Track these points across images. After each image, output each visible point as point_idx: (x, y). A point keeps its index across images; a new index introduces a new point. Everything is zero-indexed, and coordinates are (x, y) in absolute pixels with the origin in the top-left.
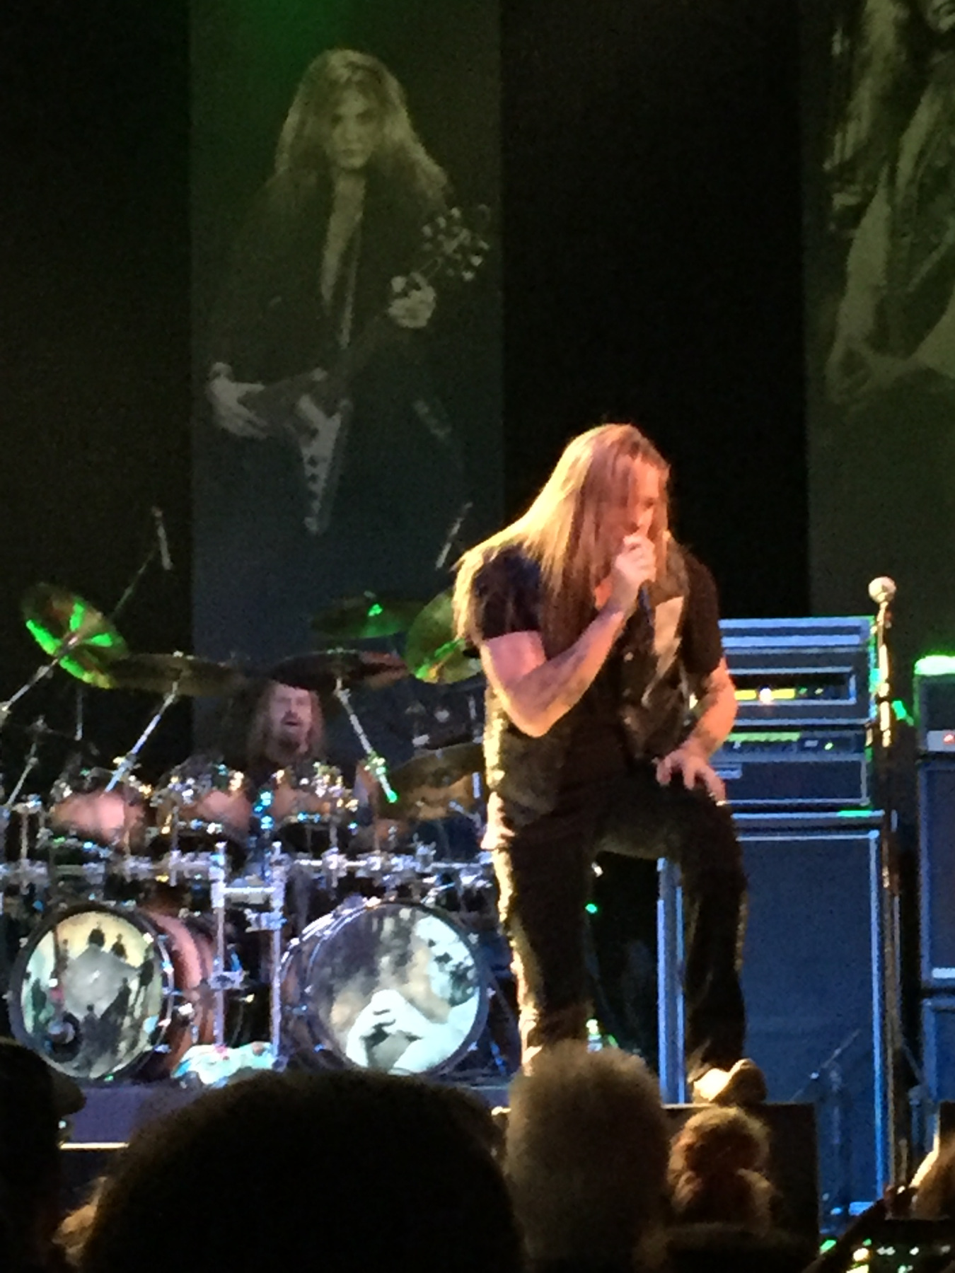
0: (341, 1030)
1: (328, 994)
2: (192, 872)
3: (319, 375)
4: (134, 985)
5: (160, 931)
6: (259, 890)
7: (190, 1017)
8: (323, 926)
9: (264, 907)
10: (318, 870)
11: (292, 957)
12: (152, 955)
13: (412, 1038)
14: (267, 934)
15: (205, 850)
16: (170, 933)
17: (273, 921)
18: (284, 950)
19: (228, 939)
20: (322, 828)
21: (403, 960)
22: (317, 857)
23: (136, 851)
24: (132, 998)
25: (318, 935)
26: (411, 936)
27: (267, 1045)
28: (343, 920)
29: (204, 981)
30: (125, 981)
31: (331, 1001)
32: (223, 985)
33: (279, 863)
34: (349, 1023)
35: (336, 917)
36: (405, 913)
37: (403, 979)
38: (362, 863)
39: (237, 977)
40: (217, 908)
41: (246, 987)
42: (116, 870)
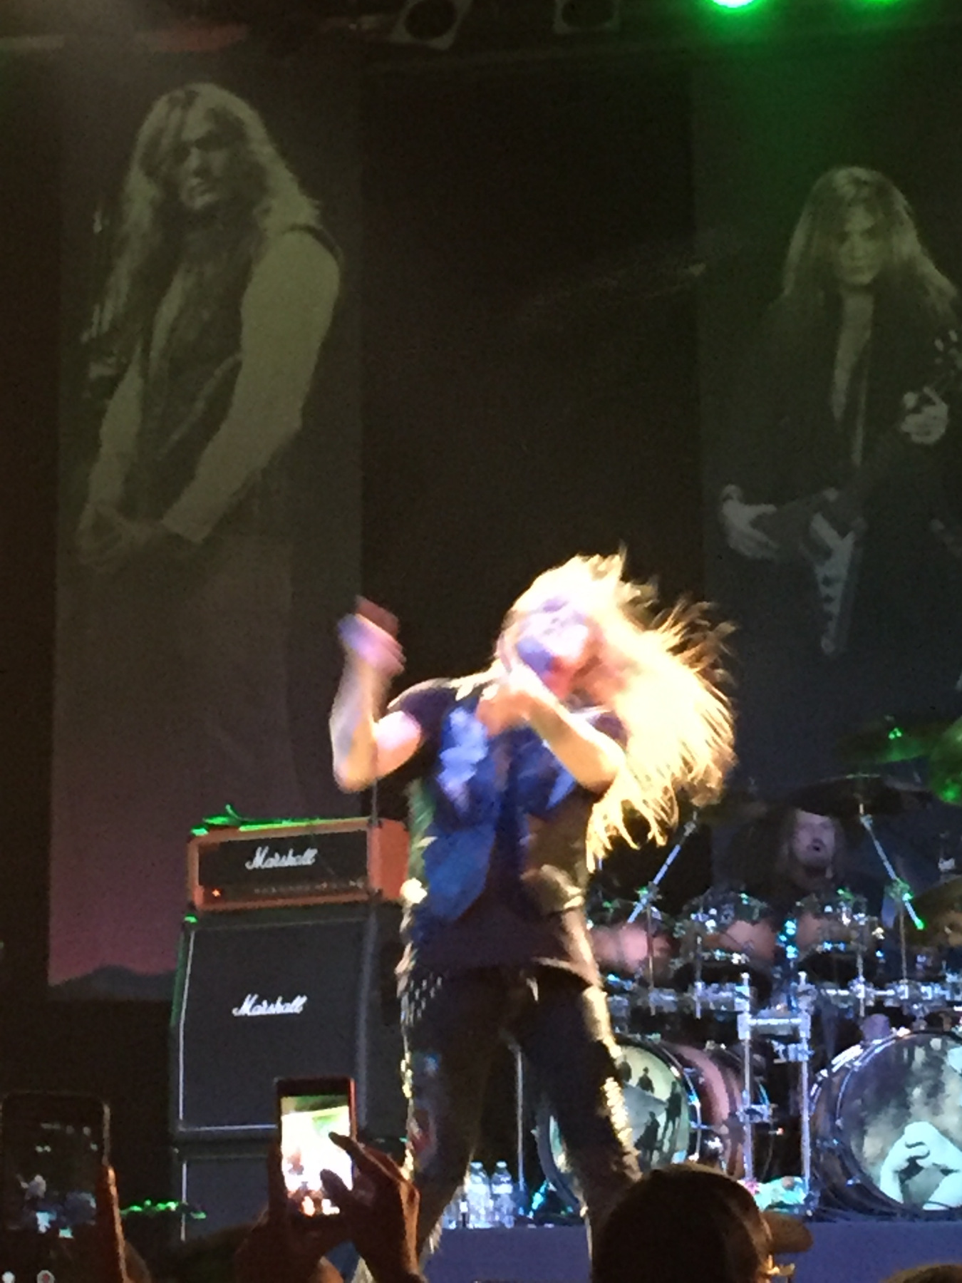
0: (873, 1164)
1: (861, 1128)
2: (716, 1003)
3: (831, 495)
4: (662, 1119)
5: (685, 1063)
6: (785, 1021)
7: (720, 1152)
8: (851, 1055)
9: (793, 1038)
10: (844, 999)
11: (820, 1089)
12: (679, 1088)
13: (946, 1172)
14: (797, 1066)
15: (730, 980)
16: (697, 1067)
17: (801, 1053)
18: (812, 1081)
19: (756, 1071)
20: (849, 957)
21: (935, 1090)
22: (844, 987)
23: (661, 984)
24: (660, 1131)
25: (847, 1066)
26: (943, 1067)
27: (798, 1179)
28: (873, 1051)
29: (732, 1115)
30: (653, 1115)
31: (863, 1133)
32: (751, 1119)
33: (806, 993)
34: (882, 1155)
35: (864, 1047)
36: (936, 1043)
37: (936, 1111)
38: (890, 992)
39: (765, 1109)
40: (743, 1041)
41: (776, 1120)
42: (639, 1003)
